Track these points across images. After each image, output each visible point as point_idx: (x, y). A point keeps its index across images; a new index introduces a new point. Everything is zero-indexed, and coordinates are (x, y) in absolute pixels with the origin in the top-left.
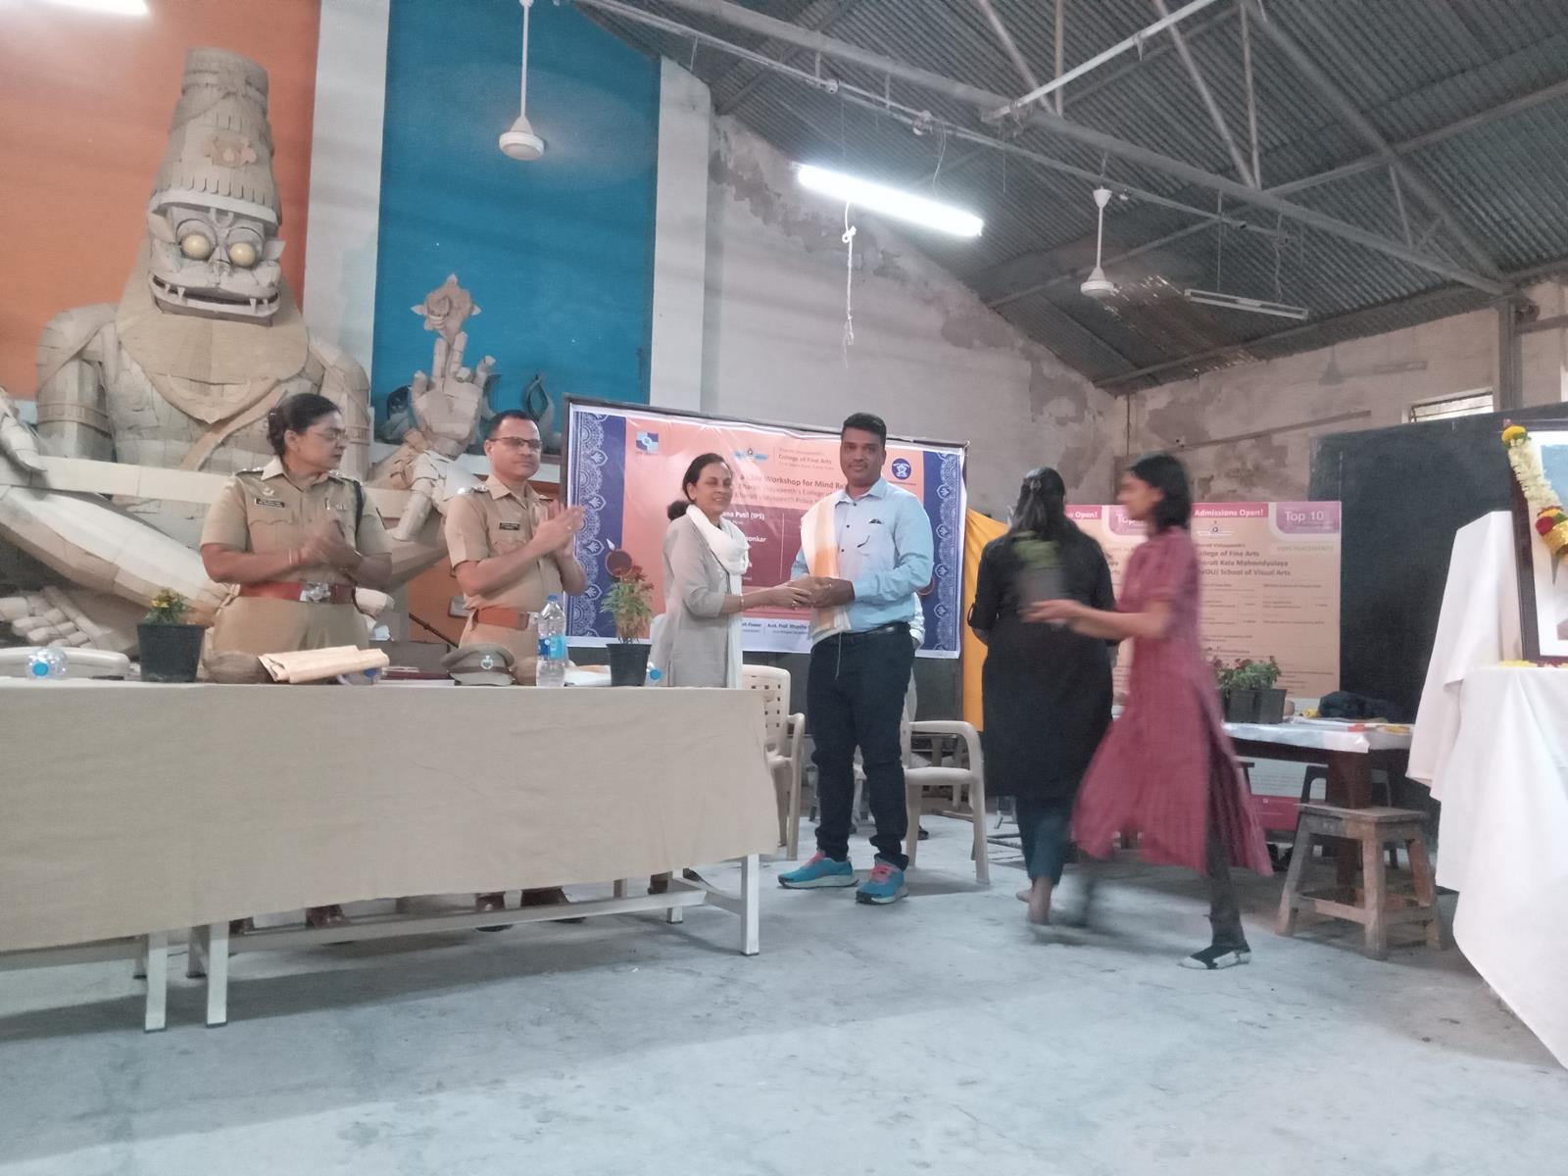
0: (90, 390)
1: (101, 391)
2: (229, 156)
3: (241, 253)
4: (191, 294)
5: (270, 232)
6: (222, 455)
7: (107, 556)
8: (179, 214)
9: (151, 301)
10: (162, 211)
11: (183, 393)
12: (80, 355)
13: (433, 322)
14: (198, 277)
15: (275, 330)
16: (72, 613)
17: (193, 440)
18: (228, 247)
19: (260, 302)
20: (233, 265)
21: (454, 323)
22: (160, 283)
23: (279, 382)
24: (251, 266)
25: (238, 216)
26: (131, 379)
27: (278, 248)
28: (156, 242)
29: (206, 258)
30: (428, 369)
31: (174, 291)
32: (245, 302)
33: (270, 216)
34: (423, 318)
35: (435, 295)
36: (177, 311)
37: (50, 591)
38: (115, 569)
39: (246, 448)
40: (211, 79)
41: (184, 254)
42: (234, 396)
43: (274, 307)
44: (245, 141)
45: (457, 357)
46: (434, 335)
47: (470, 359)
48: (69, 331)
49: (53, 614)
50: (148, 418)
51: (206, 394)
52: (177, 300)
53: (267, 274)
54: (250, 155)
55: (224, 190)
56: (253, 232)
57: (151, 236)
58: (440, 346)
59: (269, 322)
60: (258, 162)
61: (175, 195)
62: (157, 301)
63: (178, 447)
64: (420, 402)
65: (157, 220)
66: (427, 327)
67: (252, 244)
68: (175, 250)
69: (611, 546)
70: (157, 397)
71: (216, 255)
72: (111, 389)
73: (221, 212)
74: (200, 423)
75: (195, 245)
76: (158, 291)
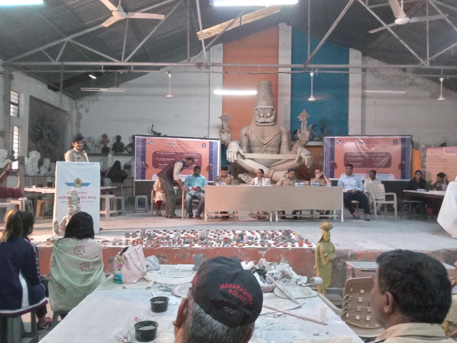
0: (247, 140)
1: (249, 140)
2: (266, 99)
3: (269, 115)
4: (261, 123)
5: (273, 110)
6: (267, 149)
7: (253, 168)
8: (259, 110)
9: (255, 125)
10: (256, 110)
11: (261, 139)
12: (246, 135)
13: (301, 119)
14: (262, 120)
15: (274, 126)
16: (249, 176)
17: (262, 147)
18: (266, 114)
19: (272, 122)
20: (267, 117)
21: (305, 119)
22: (256, 121)
23: (275, 136)
24: (270, 117)
25: (268, 108)
26: (253, 138)
27: (274, 112)
28: (256, 115)
29: (263, 116)
30: (300, 129)
31: (259, 123)
32: (269, 123)
33: (272, 107)
34: (299, 119)
35: (301, 114)
36: (259, 126)
37: (245, 173)
38: (254, 170)
39: (270, 147)
40: (263, 86)
41: (260, 116)
42: (268, 139)
43: (274, 123)
44: (268, 96)
45: (305, 125)
46: (301, 122)
47: (308, 126)
48: (244, 131)
49: (246, 177)
50: (256, 144)
51: (264, 139)
52: (259, 124)
53: (273, 117)
54: (269, 98)
55: (265, 105)
56: (270, 111)
57: (255, 114)
58: (302, 124)
59: (273, 125)
60: (271, 99)
61: (258, 107)
62: (256, 125)
63: (261, 148)
64: (299, 135)
65: (256, 111)
66: (300, 120)
67: (270, 113)
68: (258, 116)
69: (332, 162)
70: (257, 140)
71: (265, 116)
72: (250, 140)
73: (265, 108)
74: (263, 144)
75: (262, 115)
76: (257, 123)
